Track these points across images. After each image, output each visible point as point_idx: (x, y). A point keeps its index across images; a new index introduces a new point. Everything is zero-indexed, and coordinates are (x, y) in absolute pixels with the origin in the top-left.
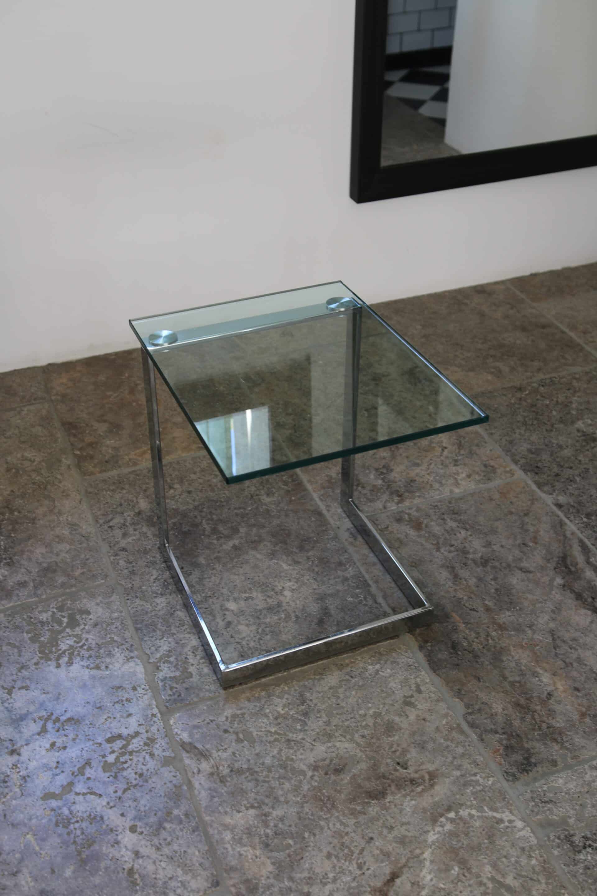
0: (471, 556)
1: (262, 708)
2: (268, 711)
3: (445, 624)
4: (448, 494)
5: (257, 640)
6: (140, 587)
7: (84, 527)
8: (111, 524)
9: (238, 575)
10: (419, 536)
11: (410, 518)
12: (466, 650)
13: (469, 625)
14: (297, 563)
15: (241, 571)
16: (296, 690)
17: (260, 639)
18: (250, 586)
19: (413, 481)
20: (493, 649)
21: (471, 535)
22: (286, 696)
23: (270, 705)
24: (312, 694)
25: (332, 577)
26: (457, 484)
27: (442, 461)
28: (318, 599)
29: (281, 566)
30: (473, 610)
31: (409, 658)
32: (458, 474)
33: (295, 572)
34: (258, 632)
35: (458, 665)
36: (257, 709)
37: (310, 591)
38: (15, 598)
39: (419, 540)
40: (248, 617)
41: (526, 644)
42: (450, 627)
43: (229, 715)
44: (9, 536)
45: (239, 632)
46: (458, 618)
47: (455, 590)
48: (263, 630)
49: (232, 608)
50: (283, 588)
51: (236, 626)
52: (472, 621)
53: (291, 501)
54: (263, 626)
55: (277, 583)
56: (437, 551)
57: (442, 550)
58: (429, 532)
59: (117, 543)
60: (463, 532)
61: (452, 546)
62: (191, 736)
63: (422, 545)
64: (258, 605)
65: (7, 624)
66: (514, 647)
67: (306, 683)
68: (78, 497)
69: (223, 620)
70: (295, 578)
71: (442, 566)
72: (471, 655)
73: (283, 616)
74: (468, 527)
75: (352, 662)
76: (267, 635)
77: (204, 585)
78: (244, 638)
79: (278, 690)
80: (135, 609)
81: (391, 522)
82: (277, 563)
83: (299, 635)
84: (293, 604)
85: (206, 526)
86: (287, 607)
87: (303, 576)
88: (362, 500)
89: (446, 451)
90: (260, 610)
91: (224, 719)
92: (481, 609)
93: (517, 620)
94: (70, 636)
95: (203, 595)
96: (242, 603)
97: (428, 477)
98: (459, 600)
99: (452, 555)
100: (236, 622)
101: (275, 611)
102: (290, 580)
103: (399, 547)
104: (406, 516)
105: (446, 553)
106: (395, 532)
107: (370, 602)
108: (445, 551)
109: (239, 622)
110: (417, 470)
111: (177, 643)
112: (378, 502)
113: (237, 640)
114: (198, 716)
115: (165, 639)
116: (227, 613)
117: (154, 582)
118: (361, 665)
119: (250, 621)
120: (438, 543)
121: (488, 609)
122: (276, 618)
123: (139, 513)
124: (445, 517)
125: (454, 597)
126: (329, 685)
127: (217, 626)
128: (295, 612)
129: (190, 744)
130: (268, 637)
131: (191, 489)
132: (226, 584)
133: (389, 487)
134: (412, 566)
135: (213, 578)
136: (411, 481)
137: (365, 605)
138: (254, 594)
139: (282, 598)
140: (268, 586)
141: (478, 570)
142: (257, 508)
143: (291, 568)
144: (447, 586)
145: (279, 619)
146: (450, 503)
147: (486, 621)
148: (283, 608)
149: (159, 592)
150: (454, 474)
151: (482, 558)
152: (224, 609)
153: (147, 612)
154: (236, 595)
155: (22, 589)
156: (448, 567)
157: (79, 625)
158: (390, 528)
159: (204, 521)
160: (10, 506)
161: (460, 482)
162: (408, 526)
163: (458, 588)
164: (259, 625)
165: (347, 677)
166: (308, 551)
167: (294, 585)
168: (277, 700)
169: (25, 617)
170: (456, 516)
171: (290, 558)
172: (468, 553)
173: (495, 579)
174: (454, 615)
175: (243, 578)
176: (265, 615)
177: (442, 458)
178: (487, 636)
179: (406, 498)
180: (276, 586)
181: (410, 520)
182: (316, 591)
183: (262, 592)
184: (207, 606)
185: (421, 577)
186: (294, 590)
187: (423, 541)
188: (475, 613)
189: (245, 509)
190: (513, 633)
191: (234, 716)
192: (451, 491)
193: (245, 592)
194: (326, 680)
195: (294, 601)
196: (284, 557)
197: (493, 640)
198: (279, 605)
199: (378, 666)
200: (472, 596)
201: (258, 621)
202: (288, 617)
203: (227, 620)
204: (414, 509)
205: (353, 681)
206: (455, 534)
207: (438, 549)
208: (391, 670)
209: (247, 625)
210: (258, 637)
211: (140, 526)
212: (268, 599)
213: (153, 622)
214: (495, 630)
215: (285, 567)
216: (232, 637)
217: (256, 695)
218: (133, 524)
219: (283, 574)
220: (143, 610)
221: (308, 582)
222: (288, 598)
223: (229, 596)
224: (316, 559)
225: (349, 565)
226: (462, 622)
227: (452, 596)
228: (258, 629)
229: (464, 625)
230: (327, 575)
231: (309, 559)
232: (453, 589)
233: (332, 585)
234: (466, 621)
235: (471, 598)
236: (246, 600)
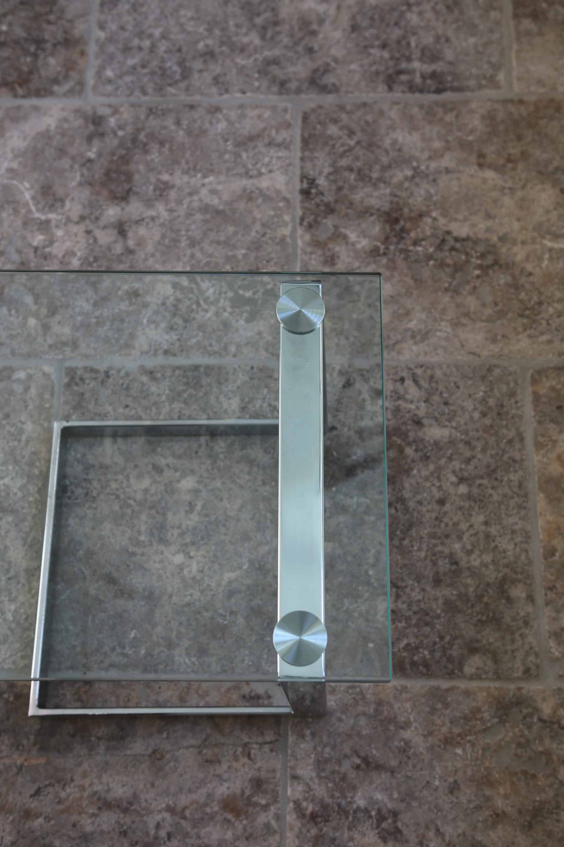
1: (16, 462)
2: (11, 467)
3: (32, 738)
5: (118, 493)
7: (414, 348)
8: (409, 382)
9: (240, 510)
10: (210, 796)
11: (256, 804)
13: (15, 770)
14: (231, 594)
16: (23, 508)
17: (117, 497)
18: (213, 518)
22: (20, 494)
23: (17, 473)
24: (9, 523)
28: (152, 593)
29: (233, 571)
30: (38, 792)
33: (213, 585)
36: (19, 458)
37: (170, 589)
38: (309, 249)
39: (203, 791)
40: (159, 496)
42: (25, 742)
43: (25, 426)
44: (430, 257)
45: (139, 477)
46: (34, 762)
47: (82, 788)
48: (129, 506)
49: (184, 482)
50: (191, 558)
51: (152, 477)
52: (20, 779)
53: (366, 639)
54: (137, 508)
55: (202, 552)
56: (168, 806)
57: (167, 815)
58: (212, 817)
61: (169, 836)
62: (19, 380)
63: (190, 791)
64: (175, 514)
65: (268, 236)
67: (27, 524)
68: (485, 353)
69: (168, 465)
70: (202, 579)
71: (135, 796)
73: (142, 538)
76: (121, 507)
77: (238, 462)
78: (128, 480)
79: (32, 488)
80: (232, 372)
81: (259, 770)
82: (240, 568)
84: (157, 558)
85: (355, 499)
86: (155, 548)
87: (202, 592)
88: (327, 750)
90: (164, 514)
91: (23, 419)
92: (33, 805)
94: (220, 294)
95: (222, 456)
96: (188, 497)
98: (63, 783)
99: (151, 825)
100: (158, 479)
101: (155, 531)
102: (201, 571)
103: (200, 753)
104: (263, 802)
105: (158, 817)
106: (235, 764)
107: (115, 658)
108: (164, 820)
109: (156, 482)
111: (155, 404)
112: (314, 774)
114: (41, 396)
115: (167, 392)
116: (178, 474)
117: (270, 405)
118: (21, 598)
119: (152, 495)
120: (185, 818)
121: (29, 814)
122: (143, 529)
123: (418, 423)
125: (72, 780)
126: (12, 548)
127: (162, 455)
128: (143, 555)
129: (9, 378)
131: (447, 507)
132: (230, 489)
133: (343, 811)
134: (154, 752)
135: (247, 477)
137: (113, 649)
139: (174, 548)
140: (202, 538)
142: (368, 583)
143: (224, 583)
144: (96, 781)
145: (139, 531)
147: (10, 799)
148: (155, 544)
152: (187, 473)
153: (220, 383)
154: (204, 494)
155: (322, 259)
156: (131, 803)
157: (232, 307)
158: (246, 760)
159: (368, 501)
160: (496, 267)
162: (238, 792)
163: (86, 794)
164: (140, 504)
165: (12, 574)
166: (247, 618)
167: (190, 572)
168: (19, 482)
169: (273, 255)
171: (243, 588)
174: (42, 761)
175: (231, 514)
176: (154, 518)
179: (304, 825)
180: (198, 549)
181: (249, 802)
182: (165, 598)
183: (195, 528)
184: (200, 454)
185: (129, 752)
186: (182, 569)
187: (200, 795)
188: (32, 792)
189: (373, 566)
191: (21, 431)
193: (204, 507)
195: (161, 561)
196: (248, 582)
198: (162, 541)
199: (10, 616)
200: (61, 807)
201: (148, 505)
202: (138, 543)
203: (166, 470)
204: (273, 823)
207: (171, 810)
209: (146, 491)
210: (122, 496)
211: (390, 416)
212: (179, 531)
213: (201, 387)
215: (228, 576)
216: (136, 466)
217: (38, 464)
218: (397, 410)
219: (216, 566)
220: (226, 380)
221: (188, 593)
222: (170, 556)
223: (206, 485)
224: (226, 622)
225: (197, 663)
226: (26, 764)
227: (75, 777)
228: (135, 500)
229: (19, 762)
230: (190, 625)
231: (232, 613)
232: (87, 785)
233: (169, 622)
234: (24, 770)
235: (59, 802)
236: (190, 503)
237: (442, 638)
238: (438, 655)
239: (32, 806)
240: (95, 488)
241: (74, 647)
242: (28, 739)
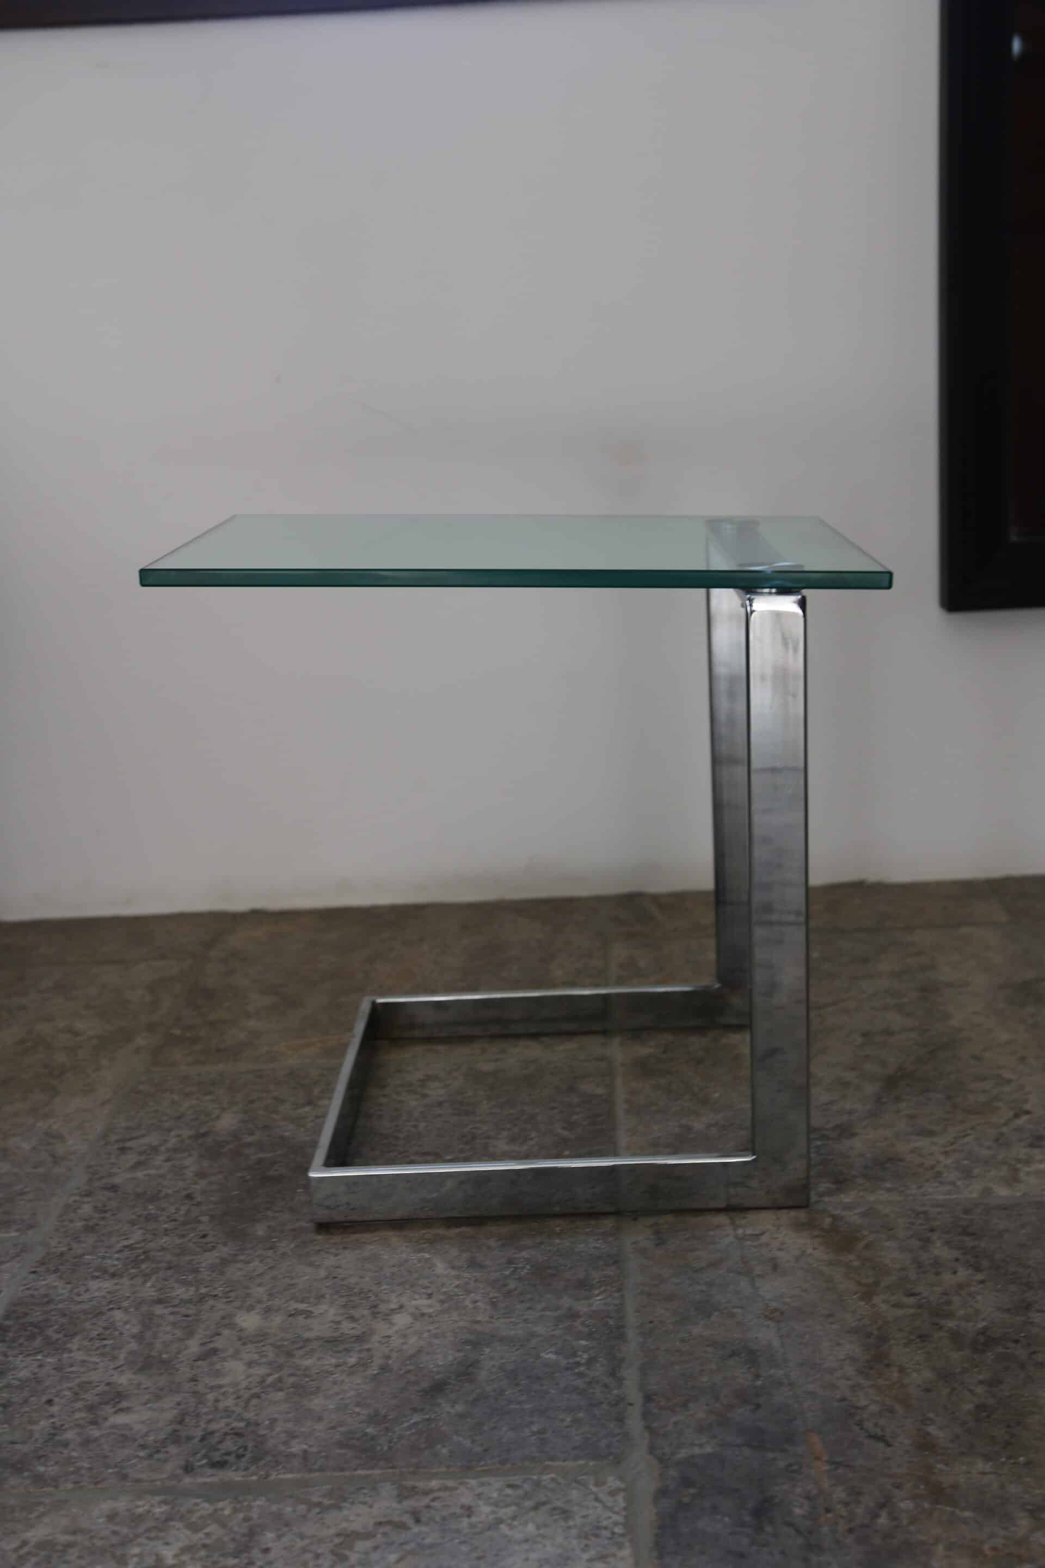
0: (951, 1324)
3: (770, 1455)
4: (975, 1195)
6: (81, 1256)
7: (70, 1142)
9: (317, 1267)
10: (833, 1263)
11: (834, 1225)
12: (790, 1525)
13: (841, 1471)
14: (473, 1264)
15: (330, 1261)
16: (247, 1519)
18: (324, 1291)
19: (894, 1159)
20: (877, 1540)
21: (982, 1282)
22: (211, 1528)
23: (155, 1538)
24: (280, 1537)
25: (539, 1307)
26: (1013, 1179)
27: (1002, 1134)
28: (468, 1342)
29: (433, 1265)
30: (880, 1439)
31: (610, 1509)
32: (1028, 1162)
33: (456, 1282)
34: (263, 1381)
35: (742, 1556)
37: (461, 1324)
39: (826, 1269)
40: (266, 1348)
41: (994, 1549)
42: (782, 1464)
45: (217, 1374)
46: (818, 1449)
47: (855, 1387)
48: (280, 1380)
49: (244, 1325)
51: (224, 1359)
52: (859, 1462)
54: (286, 1371)
55: (392, 1296)
56: (862, 1299)
57: (877, 1300)
58: (867, 1259)
59: (111, 1175)
60: (963, 1274)
61: (912, 1294)
63: (829, 1281)
64: (311, 1330)
66: (949, 1547)
67: (289, 1509)
68: (108, 1096)
69: (203, 1344)
70: (445, 1293)
71: (855, 1331)
72: (800, 1541)
73: (352, 1360)
74: (985, 1263)
75: (446, 1489)
76: (281, 1390)
78: (220, 1387)
79: (202, 1511)
80: (31, 1292)
81: (778, 1226)
82: (427, 1260)
83: (358, 1405)
84: (396, 1342)
86: (376, 1345)
87: (468, 1292)
89: (1025, 1118)
90: (308, 1340)
92: (904, 1441)
93: (1002, 1487)
96: (278, 1319)
97: (942, 1158)
98: (851, 1411)
99: (900, 1312)
100: (230, 1352)
101: (341, 1347)
102: (430, 1296)
104: (828, 1220)
105: (884, 1307)
106: (774, 1245)
108: (885, 1302)
109: (236, 1355)
110: (922, 1143)
113: (200, 1388)
115: (39, 1357)
116: (226, 1332)
117: (120, 1251)
118: (466, 1499)
119: (263, 1356)
120: (877, 1283)
121: (925, 1445)
122: (333, 1361)
123: (204, 1135)
124: (934, 1236)
125: (843, 1399)
126: (344, 1525)
128: (388, 1357)
130: (280, 1395)
132: (274, 1278)
135: (255, 1264)
136: (890, 1160)
138: (318, 1310)
139: (379, 1326)
140: (366, 1298)
141: (955, 1356)
143: (454, 1273)
144: (837, 1374)
145: (337, 1366)
146: (966, 1212)
147: (901, 1471)
148: (366, 1346)
149: (112, 1270)
150: (1019, 1161)
151: (983, 1332)
152: (227, 1321)
153: (50, 1301)
154: (276, 1303)
156: (869, 1335)
158: (765, 1237)
161: (1022, 1175)
162: (818, 1240)
163: (866, 1383)
164: (280, 1367)
165: (406, 1518)
166: (521, 1248)
167: (430, 1306)
168: (179, 1533)
170: (966, 1238)
171: (465, 1255)
172: (950, 1315)
173: (993, 1383)
174: (813, 1438)
175: (323, 1274)
176: (313, 1351)
177: (1005, 1129)
178: (882, 1506)
179: (853, 1188)
180: (387, 1301)
181: (833, 1230)
182: (476, 1327)
183: (343, 1307)
185: (776, 1343)
186: (423, 1315)
187: (836, 1273)
188: (881, 1445)
190: (967, 1514)
192: (987, 1191)
193: (304, 1300)
194: (345, 1512)
195: (404, 1337)
196: (454, 1252)
197: (893, 1517)
198: (363, 1338)
199: (507, 1511)
200: (898, 1407)
201: (281, 1360)
202: (363, 1365)
204: (860, 1210)
205: (416, 1529)
206: (937, 1274)
207: (867, 1296)
208: (538, 1528)
209: (250, 1364)
211: (186, 1154)
212: (344, 1323)
213: (47, 1320)
214: (914, 1497)
215: (440, 1267)
218: (174, 1150)
219: (422, 1282)
220: (46, 1296)
221: (471, 1306)
222: (395, 1328)
223: (260, 1302)
224: (528, 1267)
225: (602, 1289)
226: (825, 1458)
227: (838, 1397)
228: (270, 1375)
229: (827, 1467)
230: (531, 1299)
231: (510, 1262)
232: (850, 1383)
233: (526, 1321)
234: (838, 1459)
235: (891, 1411)
236: (291, 1315)
237: (553, 1108)
238: (578, 1109)
239: (907, 1442)
240: (227, 1425)
241: (577, 1422)
242: (774, 1459)
